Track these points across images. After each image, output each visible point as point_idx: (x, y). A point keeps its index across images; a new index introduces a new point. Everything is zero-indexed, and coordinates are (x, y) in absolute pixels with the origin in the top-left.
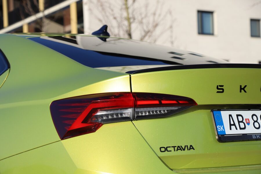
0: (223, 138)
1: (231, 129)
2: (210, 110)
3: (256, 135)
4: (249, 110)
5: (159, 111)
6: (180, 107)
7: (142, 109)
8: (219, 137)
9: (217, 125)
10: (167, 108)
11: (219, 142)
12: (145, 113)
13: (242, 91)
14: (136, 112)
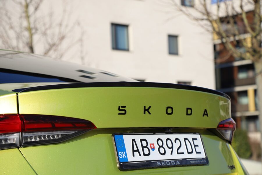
0: (125, 166)
1: (134, 155)
2: (111, 135)
3: (161, 162)
4: (154, 134)
5: (52, 136)
6: (76, 131)
7: (31, 134)
8: (120, 165)
9: (118, 151)
10: (62, 132)
11: (121, 171)
12: (35, 139)
13: (146, 112)
14: (24, 137)
